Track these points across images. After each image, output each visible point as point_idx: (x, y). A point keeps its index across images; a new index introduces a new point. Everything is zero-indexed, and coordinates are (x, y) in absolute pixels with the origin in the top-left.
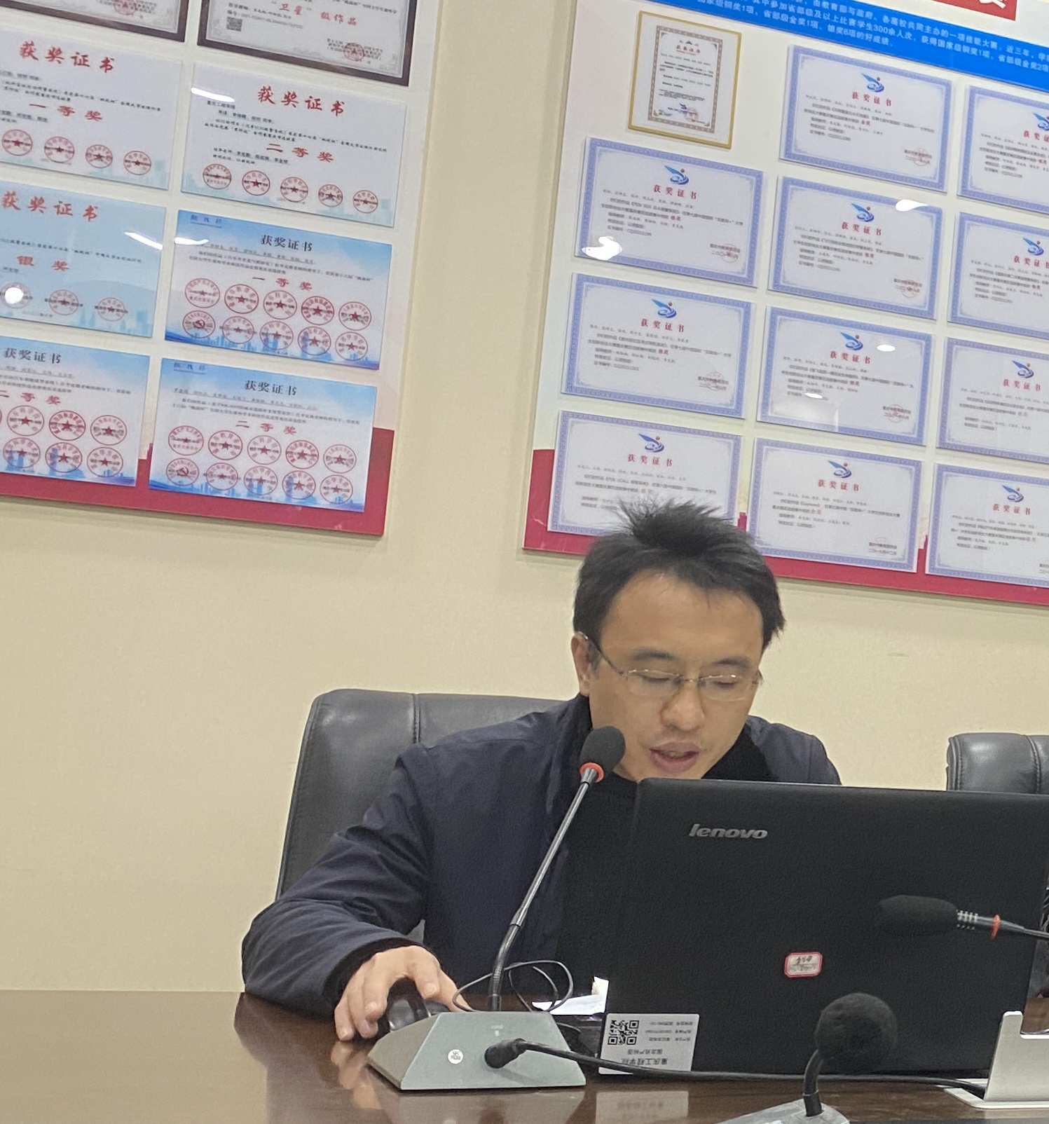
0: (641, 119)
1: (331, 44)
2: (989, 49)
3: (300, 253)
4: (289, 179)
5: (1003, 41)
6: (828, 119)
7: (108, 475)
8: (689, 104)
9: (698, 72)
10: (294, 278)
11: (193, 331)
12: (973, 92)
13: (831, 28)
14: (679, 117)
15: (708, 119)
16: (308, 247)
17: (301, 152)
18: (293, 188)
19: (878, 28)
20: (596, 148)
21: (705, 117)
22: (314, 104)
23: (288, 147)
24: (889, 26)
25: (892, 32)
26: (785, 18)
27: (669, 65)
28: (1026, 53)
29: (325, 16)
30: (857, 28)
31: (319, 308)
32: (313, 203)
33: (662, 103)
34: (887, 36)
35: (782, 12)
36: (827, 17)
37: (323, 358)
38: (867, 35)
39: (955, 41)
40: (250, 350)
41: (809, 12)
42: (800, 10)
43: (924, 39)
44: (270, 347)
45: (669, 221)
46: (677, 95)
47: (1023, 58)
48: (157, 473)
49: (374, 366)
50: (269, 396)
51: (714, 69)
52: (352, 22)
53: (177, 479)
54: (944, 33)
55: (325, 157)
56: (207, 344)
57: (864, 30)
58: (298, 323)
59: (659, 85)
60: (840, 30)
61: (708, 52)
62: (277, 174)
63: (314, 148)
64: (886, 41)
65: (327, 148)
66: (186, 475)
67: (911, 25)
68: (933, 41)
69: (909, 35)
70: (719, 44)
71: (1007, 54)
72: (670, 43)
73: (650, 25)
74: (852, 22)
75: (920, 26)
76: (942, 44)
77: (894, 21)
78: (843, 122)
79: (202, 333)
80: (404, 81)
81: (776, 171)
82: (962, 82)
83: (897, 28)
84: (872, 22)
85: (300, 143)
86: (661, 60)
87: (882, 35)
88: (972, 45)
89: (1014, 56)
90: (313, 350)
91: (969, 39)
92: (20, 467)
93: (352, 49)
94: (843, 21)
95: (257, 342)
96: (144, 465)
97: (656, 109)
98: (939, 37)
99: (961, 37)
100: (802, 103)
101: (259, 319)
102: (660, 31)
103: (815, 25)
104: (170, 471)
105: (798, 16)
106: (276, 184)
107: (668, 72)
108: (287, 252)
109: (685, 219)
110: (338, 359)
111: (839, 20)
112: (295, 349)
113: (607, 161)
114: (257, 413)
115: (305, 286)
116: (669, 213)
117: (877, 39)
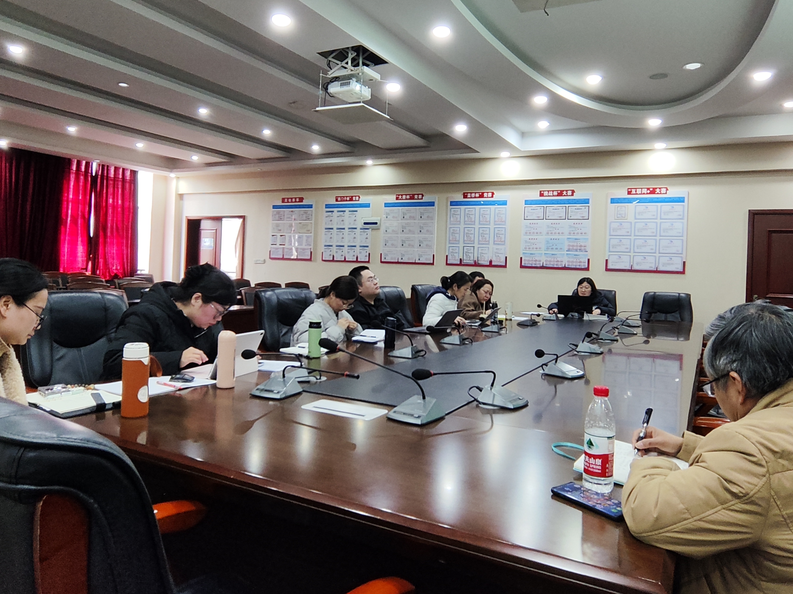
1: (580, 217)
2: (664, 199)
6: (640, 213)
7: (562, 266)
9: (623, 211)
14: (620, 217)
16: (580, 239)
17: (578, 229)
21: (624, 216)
26: (634, 202)
29: (580, 214)
32: (580, 235)
36: (640, 200)
40: (574, 251)
42: (636, 200)
44: (577, 251)
45: (620, 230)
46: (621, 214)
47: (668, 199)
49: (587, 252)
50: (577, 256)
52: (583, 214)
54: (657, 198)
56: (570, 251)
57: (645, 201)
58: (579, 248)
59: (618, 214)
60: (642, 202)
64: (649, 201)
65: (581, 228)
68: (655, 200)
70: (625, 207)
73: (617, 207)
75: (653, 198)
77: (649, 198)
78: (643, 213)
81: (634, 221)
82: (659, 204)
88: (661, 199)
90: (581, 251)
92: (554, 266)
93: (583, 217)
100: (637, 212)
101: (575, 248)
103: (638, 202)
104: (567, 265)
106: (576, 233)
108: (577, 240)
113: (612, 224)
115: (580, 244)
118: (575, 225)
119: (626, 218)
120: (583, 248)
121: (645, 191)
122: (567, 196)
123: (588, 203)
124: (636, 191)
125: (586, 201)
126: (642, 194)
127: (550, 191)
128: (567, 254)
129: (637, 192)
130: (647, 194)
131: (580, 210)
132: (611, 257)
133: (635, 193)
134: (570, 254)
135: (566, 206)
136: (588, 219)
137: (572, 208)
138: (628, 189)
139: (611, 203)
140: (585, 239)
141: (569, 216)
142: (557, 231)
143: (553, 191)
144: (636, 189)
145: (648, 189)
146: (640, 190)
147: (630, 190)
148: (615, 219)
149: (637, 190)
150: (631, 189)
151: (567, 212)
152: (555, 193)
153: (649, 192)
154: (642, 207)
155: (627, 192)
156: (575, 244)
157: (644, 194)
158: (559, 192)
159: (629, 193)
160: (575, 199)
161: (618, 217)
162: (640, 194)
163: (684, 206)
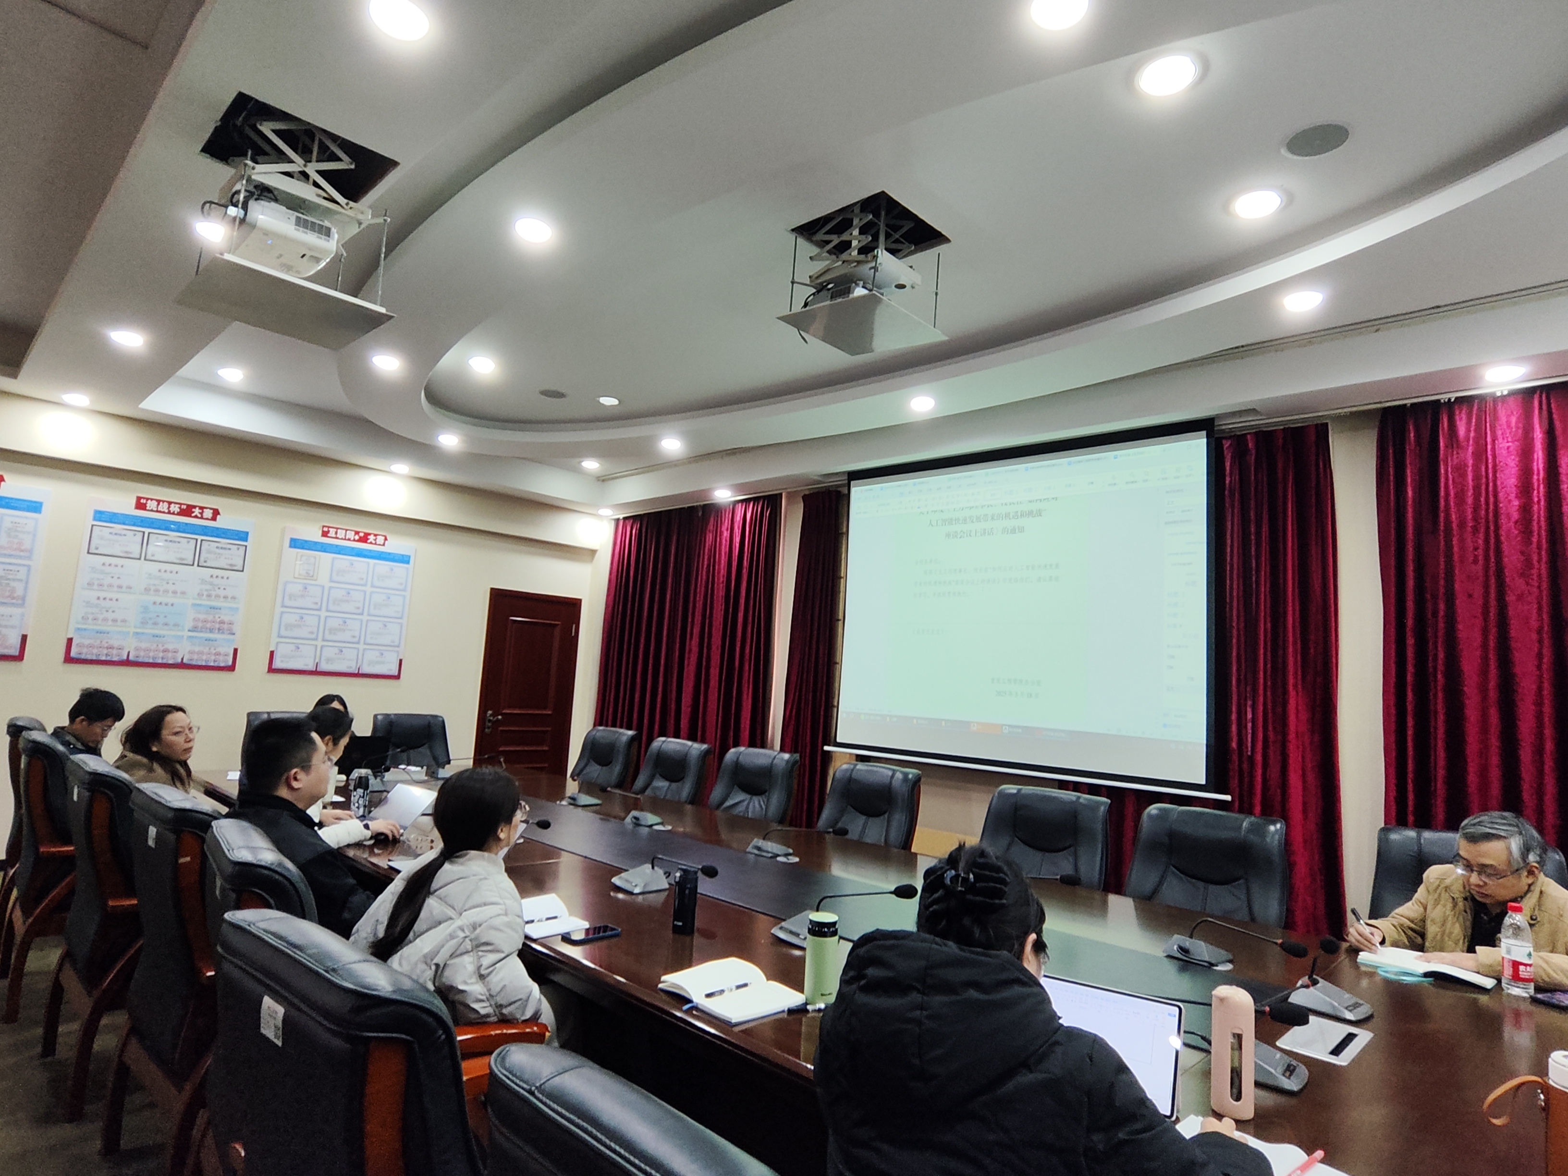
1: (226, 564)
2: (380, 554)
4: (216, 594)
5: (382, 552)
6: (341, 572)
7: (175, 661)
11: (194, 629)
12: (375, 564)
13: (341, 552)
15: (312, 574)
16: (220, 609)
18: (218, 596)
19: (353, 551)
20: (286, 583)
22: (222, 578)
23: (216, 587)
29: (226, 558)
31: (222, 622)
33: (302, 572)
35: (330, 549)
40: (207, 632)
41: (337, 549)
43: (363, 553)
44: (211, 631)
45: (303, 598)
46: (306, 570)
47: (387, 555)
49: (233, 634)
50: (210, 642)
51: (314, 563)
52: (231, 559)
53: (190, 661)
56: (197, 632)
57: (349, 552)
58: (217, 626)
59: (301, 568)
63: (222, 587)
65: (225, 587)
69: (360, 552)
70: (315, 558)
71: (383, 555)
74: (347, 550)
75: (362, 550)
76: (368, 553)
78: (345, 573)
81: (328, 585)
82: (372, 562)
83: (357, 551)
85: (219, 586)
90: (221, 631)
92: (155, 661)
96: (182, 659)
99: (373, 552)
100: (335, 569)
102: (302, 556)
103: (337, 552)
105: (334, 550)
106: (213, 595)
108: (215, 610)
109: (306, 597)
110: (225, 633)
111: (343, 550)
113: (289, 585)
114: (208, 646)
115: (219, 617)
117: (352, 554)
118: (215, 581)
119: (315, 578)
120: (226, 626)
121: (351, 535)
122: (202, 518)
123: (246, 540)
124: (336, 533)
125: (243, 536)
126: (345, 539)
127: (163, 501)
128: (190, 637)
129: (338, 536)
130: (354, 540)
131: (227, 552)
132: (281, 646)
133: (334, 536)
134: (196, 637)
135: (197, 540)
136: (243, 571)
137: (211, 545)
138: (324, 527)
139: (290, 547)
140: (231, 608)
141: (202, 559)
142: (171, 588)
143: (170, 503)
144: (337, 529)
145: (357, 533)
146: (344, 531)
147: (326, 529)
148: (295, 578)
149: (339, 531)
150: (329, 527)
151: (198, 551)
152: (175, 508)
153: (357, 537)
154: (343, 561)
155: (321, 532)
156: (210, 618)
157: (349, 540)
158: (184, 507)
159: (325, 534)
160: (218, 528)
161: (300, 575)
162: (342, 539)
163: (407, 569)
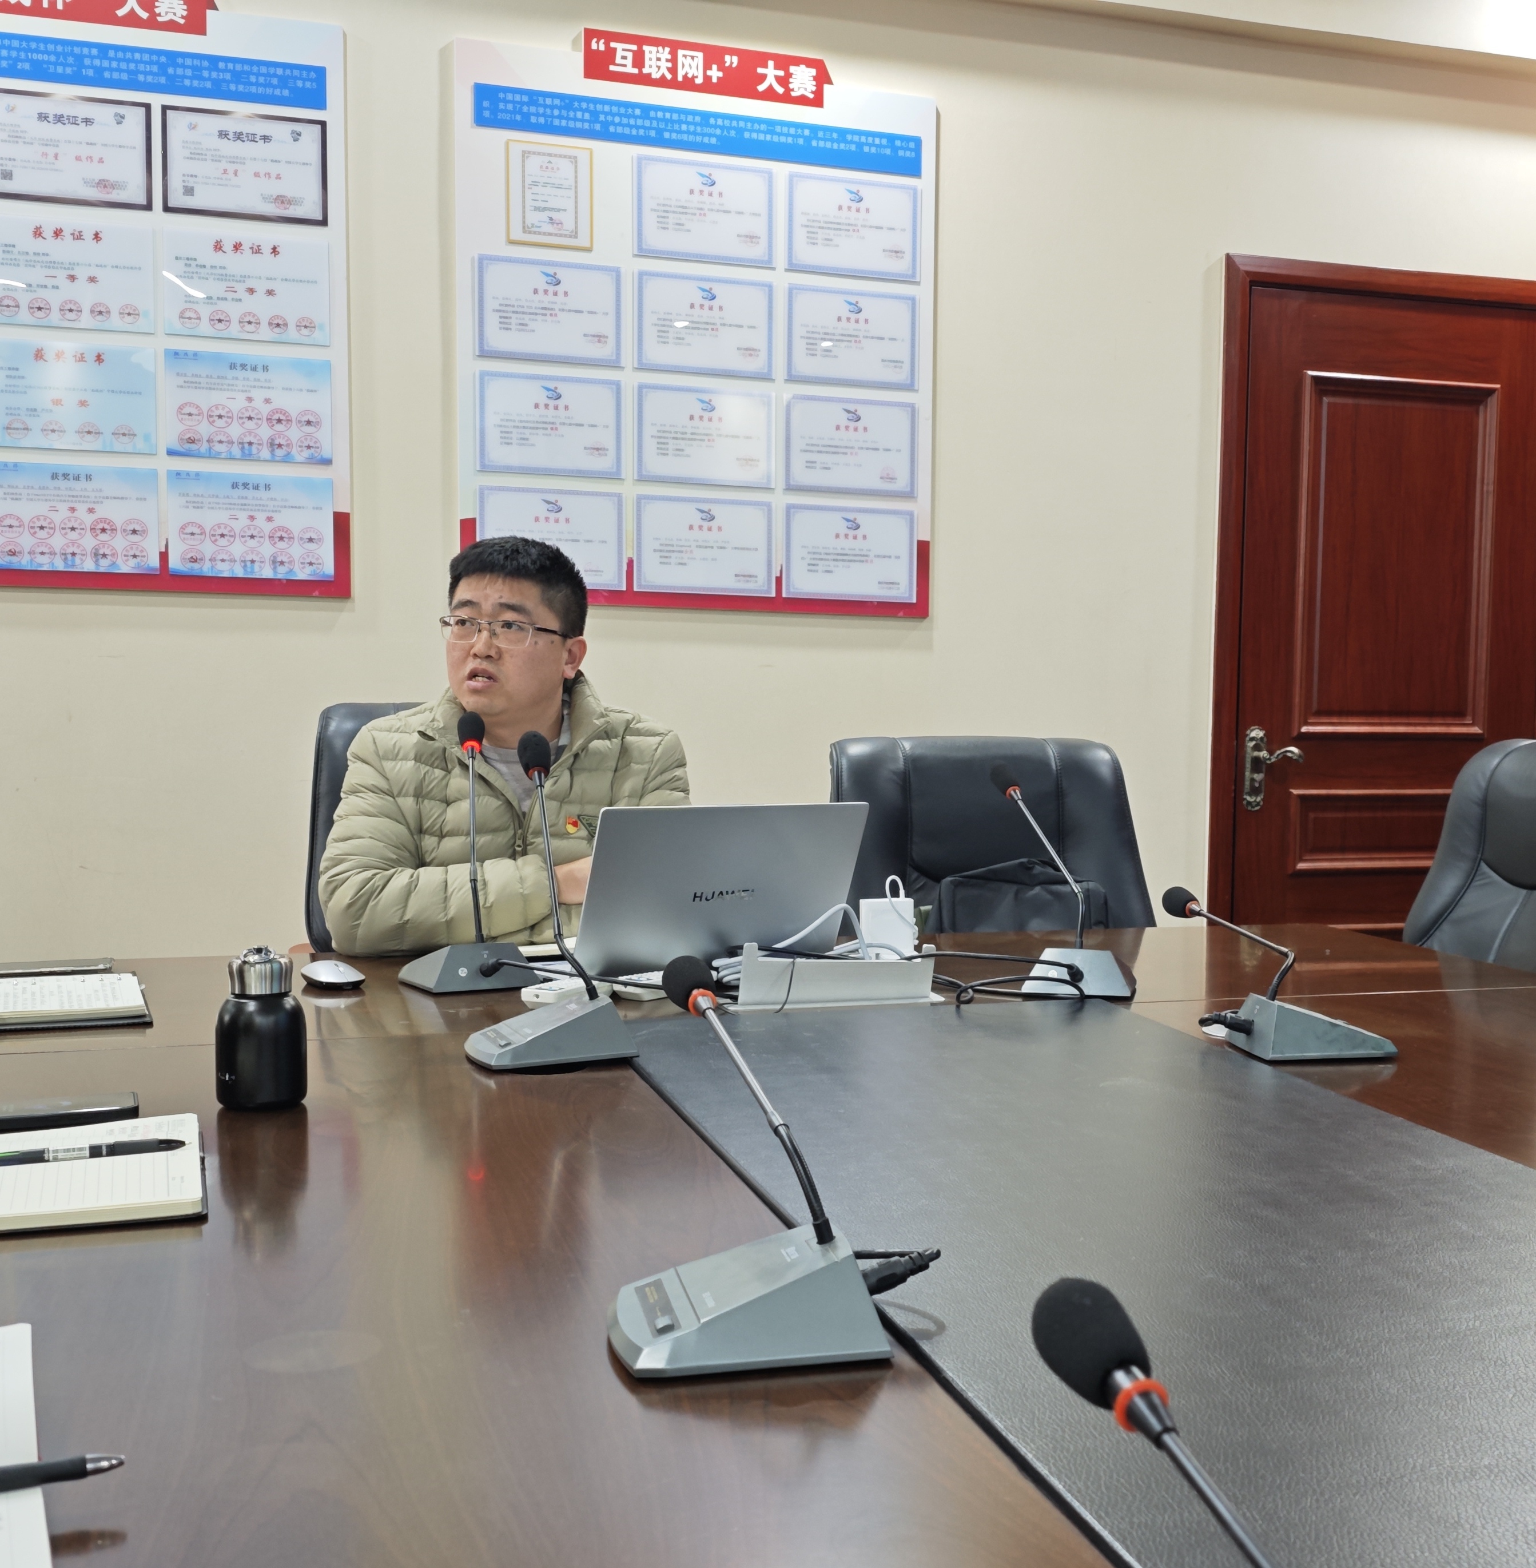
0: (517, 234)
1: (265, 198)
2: (803, 136)
3: (260, 374)
4: (245, 315)
5: (814, 129)
6: (670, 215)
7: (138, 566)
8: (555, 215)
9: (559, 187)
10: (258, 395)
11: (188, 446)
12: (792, 178)
13: (667, 135)
14: (548, 228)
15: (571, 227)
16: (265, 368)
17: (251, 291)
18: (250, 321)
19: (707, 130)
20: (483, 262)
21: (569, 225)
22: (257, 250)
23: (241, 288)
24: (716, 126)
25: (718, 132)
26: (627, 131)
27: (535, 184)
28: (835, 136)
29: (257, 175)
30: (688, 132)
31: (279, 418)
32: (265, 332)
33: (533, 218)
34: (714, 136)
35: (624, 126)
36: (662, 126)
37: (287, 459)
38: (697, 137)
39: (773, 133)
40: (231, 458)
41: (647, 123)
42: (640, 122)
43: (747, 135)
44: (247, 452)
45: (548, 318)
46: (545, 209)
47: (832, 141)
48: (175, 563)
49: (327, 462)
50: (251, 493)
51: (572, 182)
52: (278, 177)
53: (190, 565)
54: (763, 127)
55: (270, 293)
56: (198, 455)
57: (695, 133)
58: (265, 432)
59: (529, 203)
60: (674, 136)
61: (565, 168)
62: (234, 311)
63: (261, 287)
64: (714, 141)
65: (270, 286)
66: (195, 561)
67: (734, 124)
68: (754, 136)
69: (733, 133)
70: (574, 160)
71: (818, 139)
72: (534, 164)
73: (516, 151)
74: (684, 127)
75: (742, 124)
76: (761, 137)
77: (720, 122)
78: (683, 217)
79: (193, 447)
80: (324, 222)
81: (632, 266)
82: (782, 170)
83: (722, 128)
84: (701, 125)
85: (250, 284)
86: (528, 181)
87: (710, 135)
88: (787, 135)
89: (825, 140)
90: (279, 453)
91: (785, 130)
92: (73, 565)
93: (281, 200)
94: (676, 127)
95: (236, 451)
96: (164, 556)
97: (528, 222)
98: (759, 131)
99: (778, 129)
100: (648, 204)
101: (235, 431)
102: (525, 154)
103: (653, 133)
104: (183, 559)
105: (638, 127)
106: (235, 318)
107: (535, 189)
108: (250, 374)
109: (559, 314)
110: (299, 458)
111: (673, 127)
112: (265, 453)
113: (493, 271)
114: (243, 507)
115: (267, 401)
116: (547, 312)
117: (706, 140)
118: (232, 263)
119: (583, 241)
120: (294, 434)
121: (691, 65)
122: (154, 24)
123: (319, 102)
125: (306, 86)
126: (673, 84)
128: (178, 476)
129: (647, 69)
130: (708, 87)
131: (259, 146)
132: (493, 501)
133: (629, 69)
134: (198, 476)
135: (148, 107)
137: (197, 126)
138: (595, 34)
139: (480, 120)
141: (176, 181)
144: (641, 41)
145: (711, 53)
146: (665, 53)
147: (599, 45)
148: (512, 241)
149: (648, 49)
150: (609, 37)
151: (157, 152)
153: (715, 74)
155: (580, 57)
156: (237, 404)
157: (688, 84)
159: (597, 65)
160: (214, 60)
161: (528, 230)
162: (661, 83)
163: (915, 195)
